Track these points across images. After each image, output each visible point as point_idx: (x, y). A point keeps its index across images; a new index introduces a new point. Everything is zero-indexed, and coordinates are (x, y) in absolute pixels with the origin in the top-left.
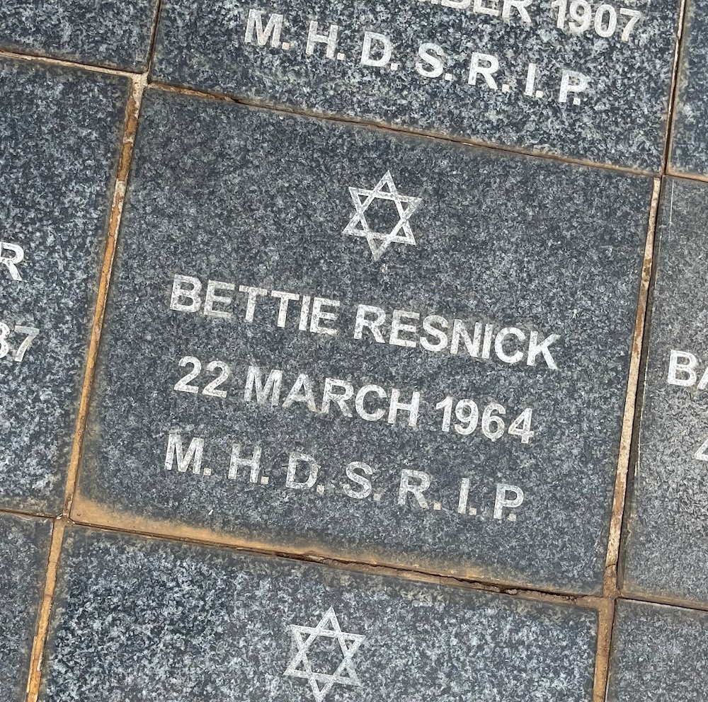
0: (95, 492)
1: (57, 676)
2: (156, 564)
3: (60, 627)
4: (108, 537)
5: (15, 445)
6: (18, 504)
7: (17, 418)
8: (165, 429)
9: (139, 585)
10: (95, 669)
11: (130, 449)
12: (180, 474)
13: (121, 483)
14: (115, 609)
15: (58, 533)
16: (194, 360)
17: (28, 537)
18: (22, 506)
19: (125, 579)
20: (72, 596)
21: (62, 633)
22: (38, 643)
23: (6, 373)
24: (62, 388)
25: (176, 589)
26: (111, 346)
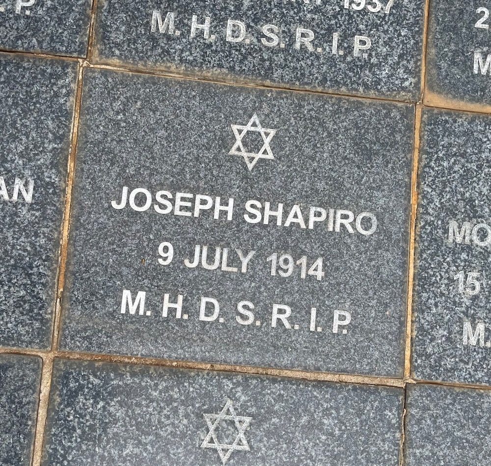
0: (436, 88)
1: (427, 194)
2: (475, 128)
3: (425, 166)
4: (447, 114)
5: (390, 62)
6: (395, 96)
7: (390, 46)
8: (472, 50)
9: (467, 140)
10: (448, 189)
11: (453, 63)
12: (483, 76)
13: (450, 82)
14: (455, 155)
15: (418, 112)
16: (485, 9)
17: (402, 115)
18: (397, 97)
19: (458, 138)
20: (430, 148)
21: (427, 169)
22: (414, 176)
23: (381, 20)
24: (413, 28)
25: (488, 142)
26: (437, 3)
